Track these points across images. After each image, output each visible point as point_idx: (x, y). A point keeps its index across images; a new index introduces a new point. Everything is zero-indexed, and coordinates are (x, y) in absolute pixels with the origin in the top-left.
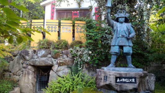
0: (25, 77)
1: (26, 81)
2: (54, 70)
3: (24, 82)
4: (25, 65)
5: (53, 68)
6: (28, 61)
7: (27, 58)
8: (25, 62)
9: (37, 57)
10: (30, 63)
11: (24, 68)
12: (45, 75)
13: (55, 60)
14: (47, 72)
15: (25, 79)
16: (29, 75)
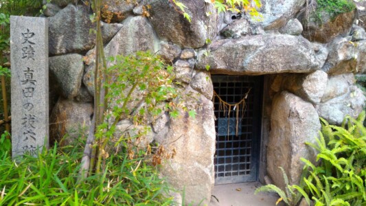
0: (186, 128)
1: (192, 147)
2: (311, 95)
3: (186, 156)
4: (187, 71)
5: (307, 85)
6: (205, 46)
7: (202, 29)
8: (188, 54)
9: (245, 30)
10: (211, 61)
11: (179, 83)
12: (233, 114)
13: (316, 45)
14: (237, 100)
15: (186, 142)
16: (203, 119)
